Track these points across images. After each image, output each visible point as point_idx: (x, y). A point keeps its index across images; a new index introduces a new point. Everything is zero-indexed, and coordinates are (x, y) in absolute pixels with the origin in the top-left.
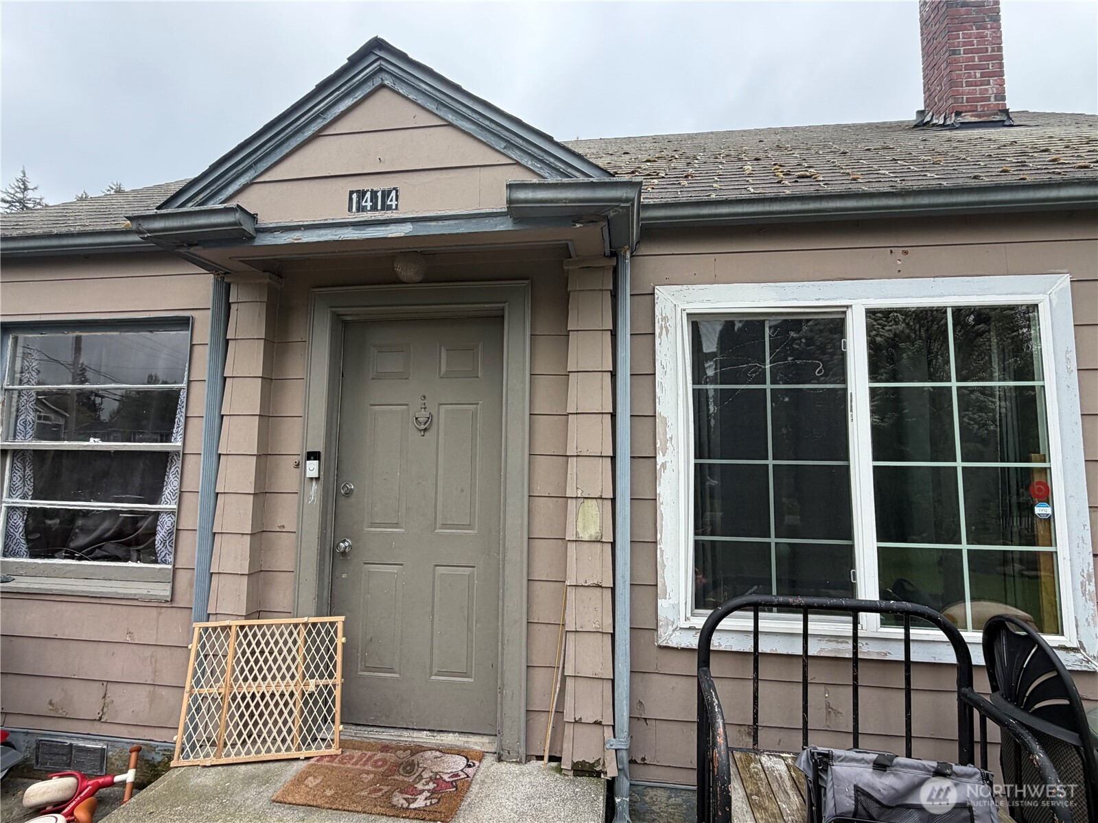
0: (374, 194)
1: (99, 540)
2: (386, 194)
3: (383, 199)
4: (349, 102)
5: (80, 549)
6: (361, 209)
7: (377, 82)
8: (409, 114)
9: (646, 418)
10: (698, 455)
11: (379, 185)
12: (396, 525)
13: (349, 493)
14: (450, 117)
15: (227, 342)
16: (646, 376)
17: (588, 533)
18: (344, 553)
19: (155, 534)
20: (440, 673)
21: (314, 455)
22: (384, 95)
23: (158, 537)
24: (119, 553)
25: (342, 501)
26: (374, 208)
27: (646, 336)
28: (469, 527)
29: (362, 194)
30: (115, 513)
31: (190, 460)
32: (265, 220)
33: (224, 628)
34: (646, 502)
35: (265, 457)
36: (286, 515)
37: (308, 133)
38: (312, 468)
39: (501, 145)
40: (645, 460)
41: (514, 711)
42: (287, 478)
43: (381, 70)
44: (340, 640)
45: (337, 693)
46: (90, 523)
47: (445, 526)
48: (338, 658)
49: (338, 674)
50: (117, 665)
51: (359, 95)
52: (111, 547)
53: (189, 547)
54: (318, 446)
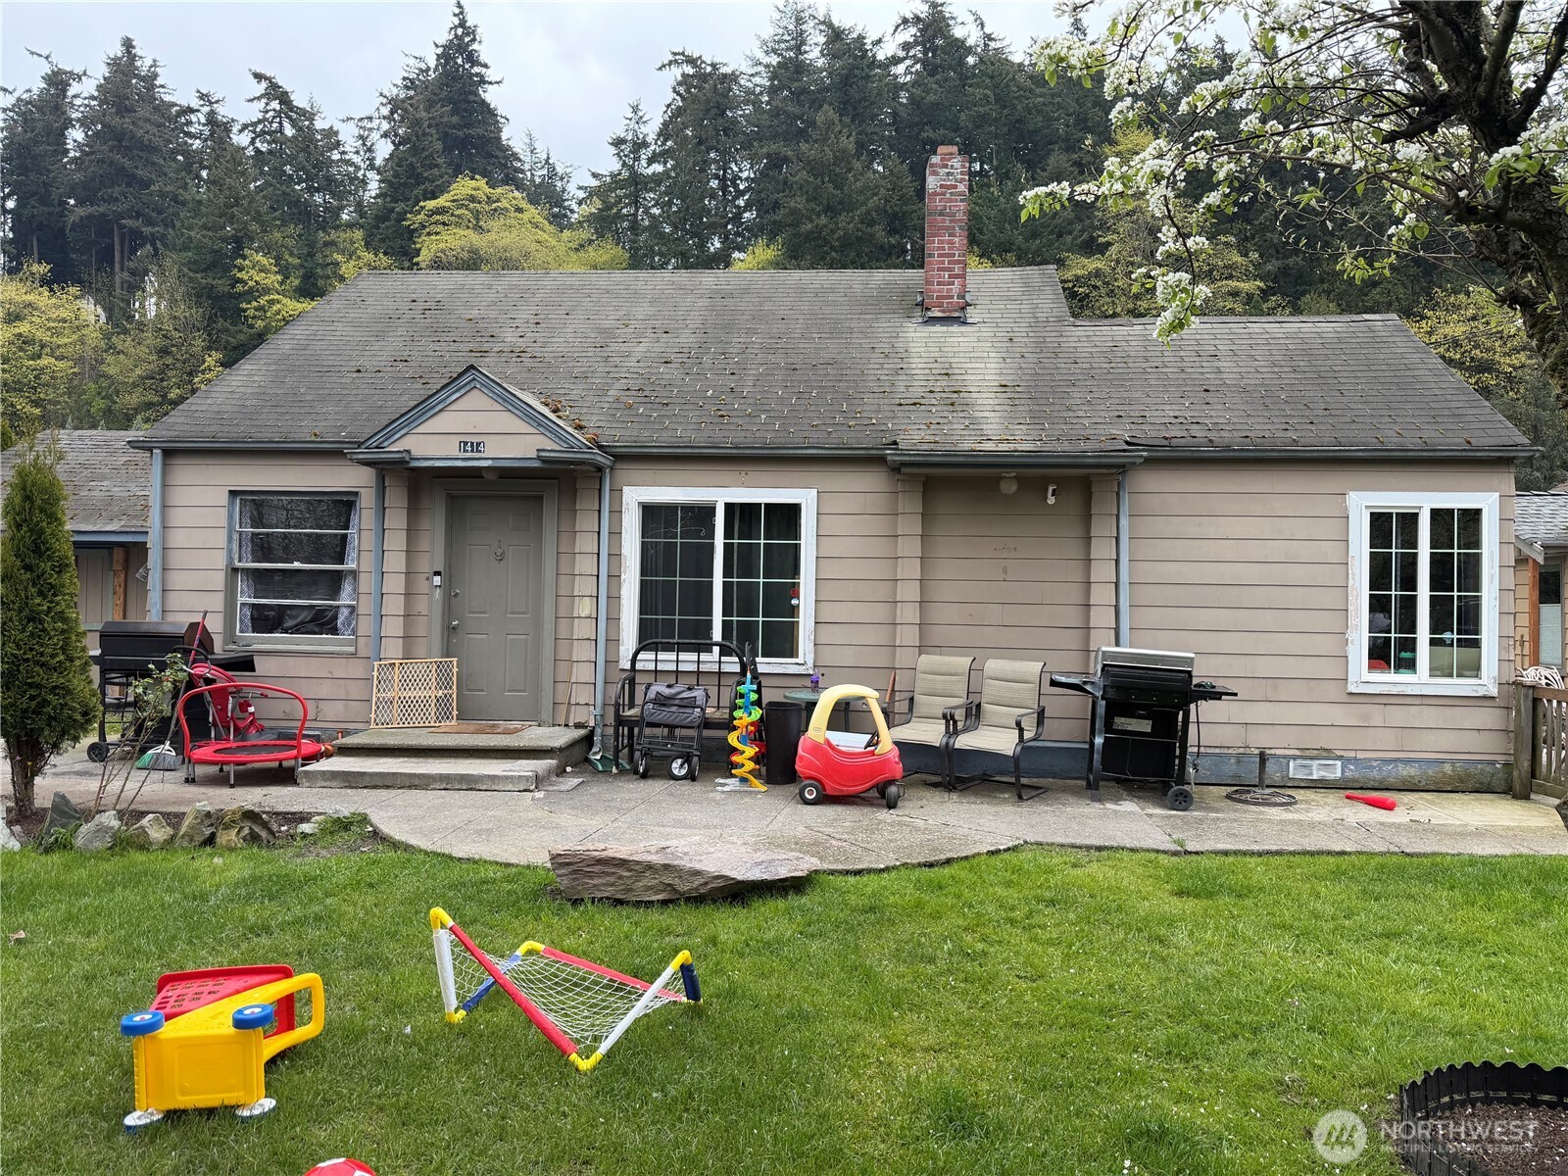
0: (472, 444)
1: (302, 623)
2: (478, 444)
3: (476, 447)
4: (457, 395)
5: (291, 628)
6: (465, 451)
7: (472, 385)
8: (488, 403)
9: (616, 556)
10: (642, 575)
11: (475, 439)
12: (484, 613)
13: (456, 595)
14: (510, 408)
15: (384, 509)
16: (616, 534)
17: (586, 613)
18: (454, 628)
19: (337, 618)
20: (509, 691)
21: (437, 573)
22: (475, 391)
23: (339, 621)
24: (317, 630)
25: (453, 600)
26: (472, 451)
27: (617, 512)
28: (525, 613)
29: (466, 443)
30: (312, 607)
31: (363, 578)
32: (415, 453)
33: (391, 664)
34: (614, 599)
35: (409, 574)
36: (421, 606)
37: (437, 409)
38: (437, 580)
39: (535, 425)
40: (615, 577)
41: (547, 703)
42: (422, 586)
43: (474, 379)
44: (455, 670)
45: (454, 696)
46: (294, 612)
47: (512, 613)
48: (454, 679)
49: (454, 687)
50: (324, 690)
51: (463, 391)
52: (311, 626)
53: (365, 626)
54: (440, 569)
